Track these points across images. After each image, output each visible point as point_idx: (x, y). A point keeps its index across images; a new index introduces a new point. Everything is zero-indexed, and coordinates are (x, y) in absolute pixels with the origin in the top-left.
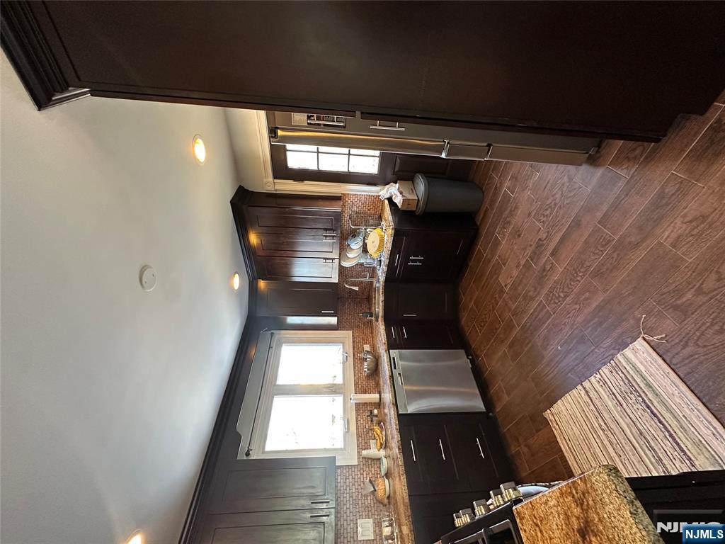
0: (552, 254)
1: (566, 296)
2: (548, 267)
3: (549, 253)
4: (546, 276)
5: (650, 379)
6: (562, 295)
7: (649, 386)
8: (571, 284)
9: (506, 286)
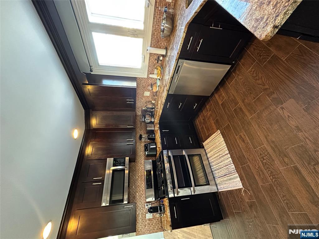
0: (296, 168)
1: (263, 163)
2: (286, 160)
3: (298, 166)
4: (280, 155)
5: (232, 181)
6: (265, 161)
7: (231, 179)
8: (269, 170)
9: (282, 108)
